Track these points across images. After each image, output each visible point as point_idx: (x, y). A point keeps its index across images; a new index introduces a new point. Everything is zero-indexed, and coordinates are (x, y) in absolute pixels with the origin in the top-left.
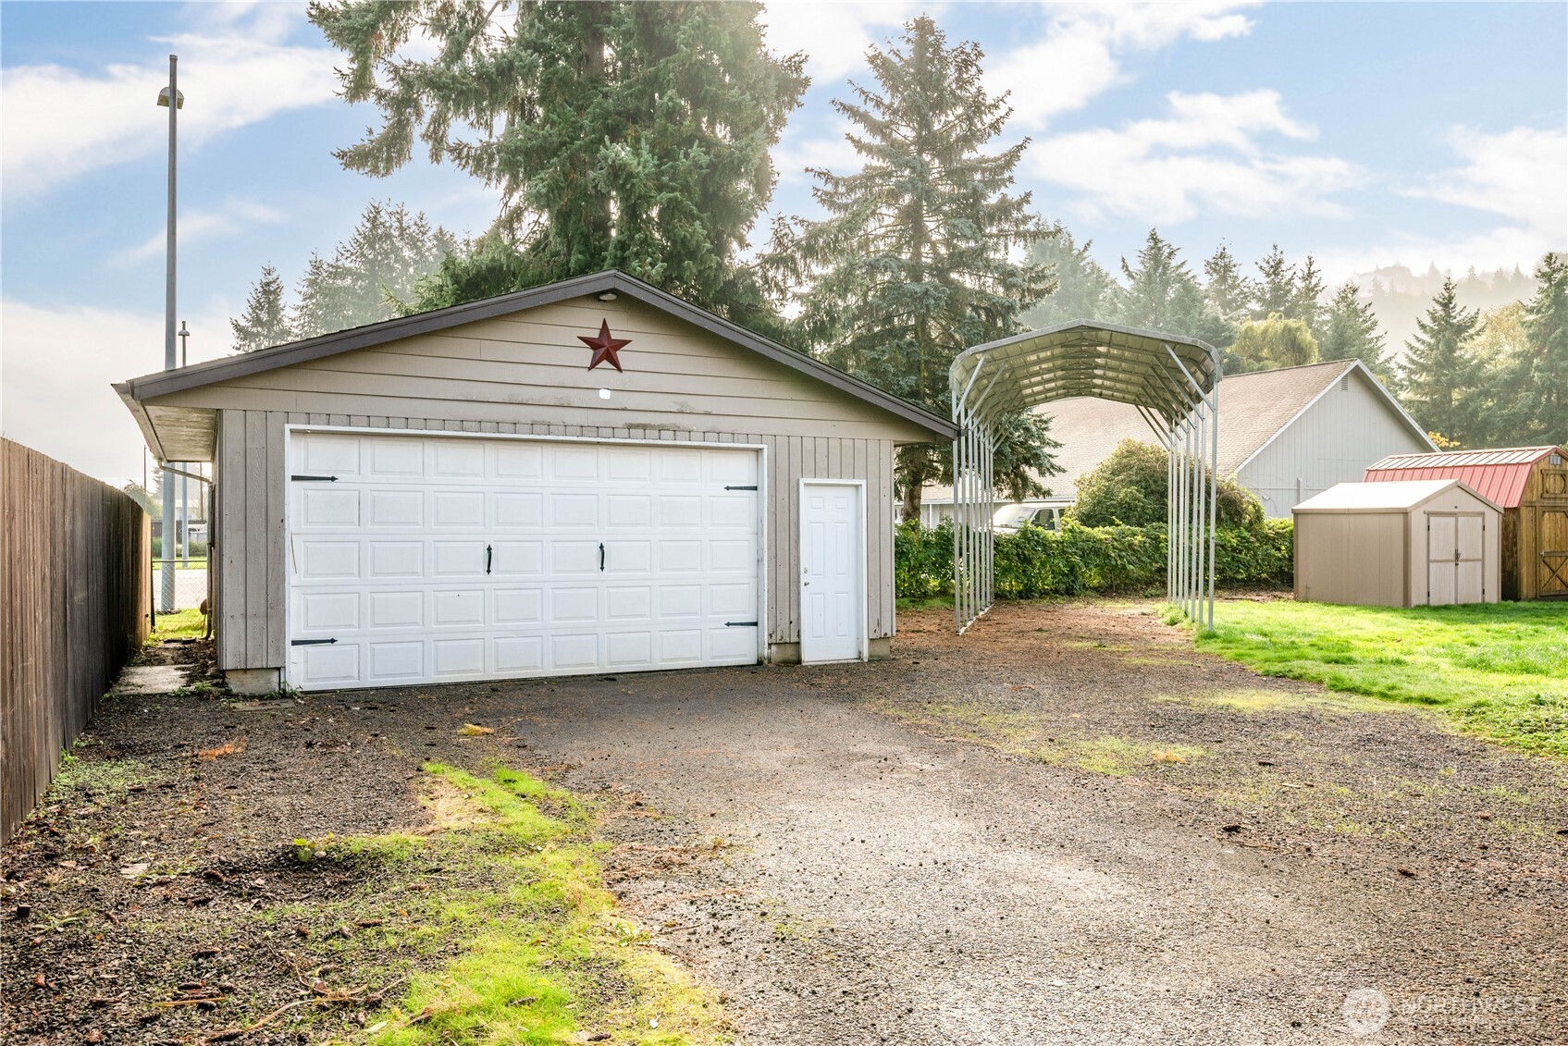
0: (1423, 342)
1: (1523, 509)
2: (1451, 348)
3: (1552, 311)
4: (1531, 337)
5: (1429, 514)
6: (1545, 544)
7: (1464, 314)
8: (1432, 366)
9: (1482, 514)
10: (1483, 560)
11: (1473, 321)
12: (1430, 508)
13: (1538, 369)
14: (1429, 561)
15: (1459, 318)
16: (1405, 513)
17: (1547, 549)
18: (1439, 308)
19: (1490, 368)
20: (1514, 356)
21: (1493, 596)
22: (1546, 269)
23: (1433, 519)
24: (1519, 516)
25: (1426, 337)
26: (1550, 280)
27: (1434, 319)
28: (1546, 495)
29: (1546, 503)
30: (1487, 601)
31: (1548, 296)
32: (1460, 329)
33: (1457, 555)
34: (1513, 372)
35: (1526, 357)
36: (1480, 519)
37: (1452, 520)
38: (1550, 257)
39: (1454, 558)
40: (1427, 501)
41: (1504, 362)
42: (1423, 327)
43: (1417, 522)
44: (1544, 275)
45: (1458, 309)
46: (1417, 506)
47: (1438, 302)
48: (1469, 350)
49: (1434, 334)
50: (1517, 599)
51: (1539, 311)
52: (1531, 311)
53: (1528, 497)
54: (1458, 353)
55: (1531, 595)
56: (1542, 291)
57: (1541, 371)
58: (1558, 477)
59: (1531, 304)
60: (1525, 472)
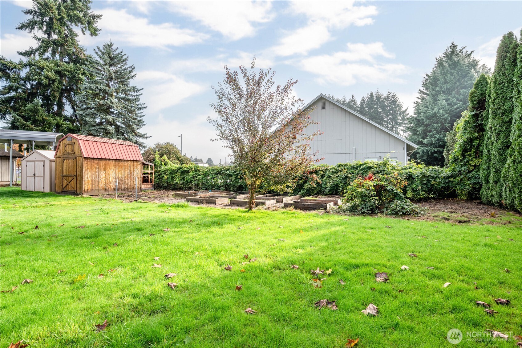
1: (57, 158)
9: (44, 161)
10: (44, 177)
12: (27, 159)
14: (27, 176)
17: (65, 174)
23: (28, 163)
28: (65, 153)
29: (65, 156)
30: (45, 191)
33: (35, 175)
36: (43, 163)
37: (33, 163)
53: (58, 154)
55: (59, 191)
58: (70, 145)
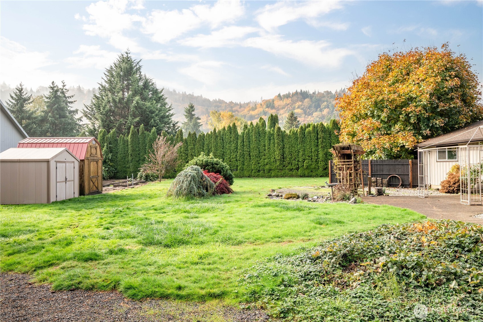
0: (12, 103)
1: (85, 160)
2: (22, 106)
3: (54, 99)
4: (48, 107)
5: (57, 162)
6: (91, 173)
7: (27, 95)
8: (15, 111)
9: (74, 162)
10: (74, 181)
11: (29, 98)
12: (57, 160)
13: (50, 116)
14: (57, 182)
15: (25, 96)
16: (48, 162)
17: (92, 175)
18: (18, 92)
19: (34, 115)
20: (42, 111)
21: (77, 195)
22: (52, 86)
23: (58, 164)
24: (84, 163)
25: (14, 101)
26: (53, 89)
27: (16, 95)
28: (92, 155)
29: (92, 158)
30: (75, 197)
31: (53, 94)
32: (25, 100)
33: (66, 179)
34: (42, 117)
35: (46, 113)
36: (73, 164)
37: (64, 164)
38: (53, 82)
39: (65, 180)
40: (56, 156)
41: (39, 113)
42: (12, 97)
43: (53, 165)
44: (51, 87)
45: (24, 93)
46: (53, 158)
47: (17, 90)
48: (28, 107)
49: (16, 100)
50: (84, 195)
51: (50, 99)
52: (47, 98)
53: (87, 156)
54: (24, 108)
55: (88, 193)
56: (50, 92)
57: (51, 117)
58: (95, 149)
59: (47, 96)
60: (85, 146)
